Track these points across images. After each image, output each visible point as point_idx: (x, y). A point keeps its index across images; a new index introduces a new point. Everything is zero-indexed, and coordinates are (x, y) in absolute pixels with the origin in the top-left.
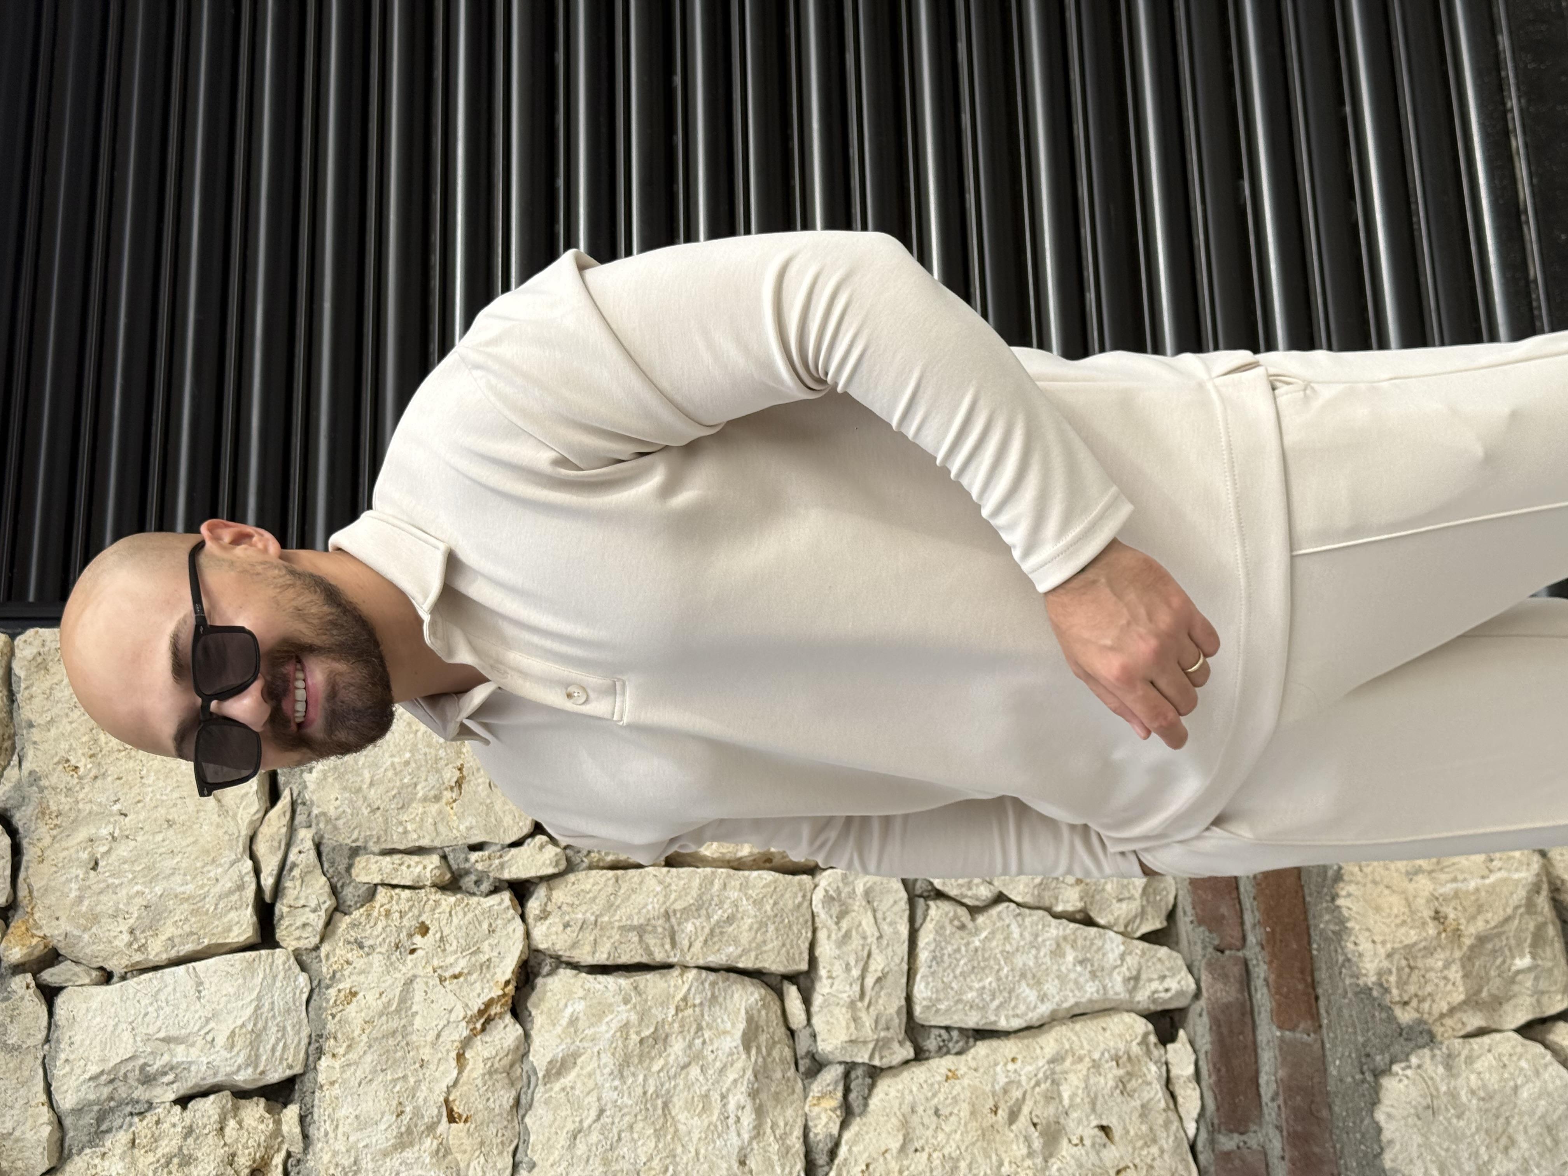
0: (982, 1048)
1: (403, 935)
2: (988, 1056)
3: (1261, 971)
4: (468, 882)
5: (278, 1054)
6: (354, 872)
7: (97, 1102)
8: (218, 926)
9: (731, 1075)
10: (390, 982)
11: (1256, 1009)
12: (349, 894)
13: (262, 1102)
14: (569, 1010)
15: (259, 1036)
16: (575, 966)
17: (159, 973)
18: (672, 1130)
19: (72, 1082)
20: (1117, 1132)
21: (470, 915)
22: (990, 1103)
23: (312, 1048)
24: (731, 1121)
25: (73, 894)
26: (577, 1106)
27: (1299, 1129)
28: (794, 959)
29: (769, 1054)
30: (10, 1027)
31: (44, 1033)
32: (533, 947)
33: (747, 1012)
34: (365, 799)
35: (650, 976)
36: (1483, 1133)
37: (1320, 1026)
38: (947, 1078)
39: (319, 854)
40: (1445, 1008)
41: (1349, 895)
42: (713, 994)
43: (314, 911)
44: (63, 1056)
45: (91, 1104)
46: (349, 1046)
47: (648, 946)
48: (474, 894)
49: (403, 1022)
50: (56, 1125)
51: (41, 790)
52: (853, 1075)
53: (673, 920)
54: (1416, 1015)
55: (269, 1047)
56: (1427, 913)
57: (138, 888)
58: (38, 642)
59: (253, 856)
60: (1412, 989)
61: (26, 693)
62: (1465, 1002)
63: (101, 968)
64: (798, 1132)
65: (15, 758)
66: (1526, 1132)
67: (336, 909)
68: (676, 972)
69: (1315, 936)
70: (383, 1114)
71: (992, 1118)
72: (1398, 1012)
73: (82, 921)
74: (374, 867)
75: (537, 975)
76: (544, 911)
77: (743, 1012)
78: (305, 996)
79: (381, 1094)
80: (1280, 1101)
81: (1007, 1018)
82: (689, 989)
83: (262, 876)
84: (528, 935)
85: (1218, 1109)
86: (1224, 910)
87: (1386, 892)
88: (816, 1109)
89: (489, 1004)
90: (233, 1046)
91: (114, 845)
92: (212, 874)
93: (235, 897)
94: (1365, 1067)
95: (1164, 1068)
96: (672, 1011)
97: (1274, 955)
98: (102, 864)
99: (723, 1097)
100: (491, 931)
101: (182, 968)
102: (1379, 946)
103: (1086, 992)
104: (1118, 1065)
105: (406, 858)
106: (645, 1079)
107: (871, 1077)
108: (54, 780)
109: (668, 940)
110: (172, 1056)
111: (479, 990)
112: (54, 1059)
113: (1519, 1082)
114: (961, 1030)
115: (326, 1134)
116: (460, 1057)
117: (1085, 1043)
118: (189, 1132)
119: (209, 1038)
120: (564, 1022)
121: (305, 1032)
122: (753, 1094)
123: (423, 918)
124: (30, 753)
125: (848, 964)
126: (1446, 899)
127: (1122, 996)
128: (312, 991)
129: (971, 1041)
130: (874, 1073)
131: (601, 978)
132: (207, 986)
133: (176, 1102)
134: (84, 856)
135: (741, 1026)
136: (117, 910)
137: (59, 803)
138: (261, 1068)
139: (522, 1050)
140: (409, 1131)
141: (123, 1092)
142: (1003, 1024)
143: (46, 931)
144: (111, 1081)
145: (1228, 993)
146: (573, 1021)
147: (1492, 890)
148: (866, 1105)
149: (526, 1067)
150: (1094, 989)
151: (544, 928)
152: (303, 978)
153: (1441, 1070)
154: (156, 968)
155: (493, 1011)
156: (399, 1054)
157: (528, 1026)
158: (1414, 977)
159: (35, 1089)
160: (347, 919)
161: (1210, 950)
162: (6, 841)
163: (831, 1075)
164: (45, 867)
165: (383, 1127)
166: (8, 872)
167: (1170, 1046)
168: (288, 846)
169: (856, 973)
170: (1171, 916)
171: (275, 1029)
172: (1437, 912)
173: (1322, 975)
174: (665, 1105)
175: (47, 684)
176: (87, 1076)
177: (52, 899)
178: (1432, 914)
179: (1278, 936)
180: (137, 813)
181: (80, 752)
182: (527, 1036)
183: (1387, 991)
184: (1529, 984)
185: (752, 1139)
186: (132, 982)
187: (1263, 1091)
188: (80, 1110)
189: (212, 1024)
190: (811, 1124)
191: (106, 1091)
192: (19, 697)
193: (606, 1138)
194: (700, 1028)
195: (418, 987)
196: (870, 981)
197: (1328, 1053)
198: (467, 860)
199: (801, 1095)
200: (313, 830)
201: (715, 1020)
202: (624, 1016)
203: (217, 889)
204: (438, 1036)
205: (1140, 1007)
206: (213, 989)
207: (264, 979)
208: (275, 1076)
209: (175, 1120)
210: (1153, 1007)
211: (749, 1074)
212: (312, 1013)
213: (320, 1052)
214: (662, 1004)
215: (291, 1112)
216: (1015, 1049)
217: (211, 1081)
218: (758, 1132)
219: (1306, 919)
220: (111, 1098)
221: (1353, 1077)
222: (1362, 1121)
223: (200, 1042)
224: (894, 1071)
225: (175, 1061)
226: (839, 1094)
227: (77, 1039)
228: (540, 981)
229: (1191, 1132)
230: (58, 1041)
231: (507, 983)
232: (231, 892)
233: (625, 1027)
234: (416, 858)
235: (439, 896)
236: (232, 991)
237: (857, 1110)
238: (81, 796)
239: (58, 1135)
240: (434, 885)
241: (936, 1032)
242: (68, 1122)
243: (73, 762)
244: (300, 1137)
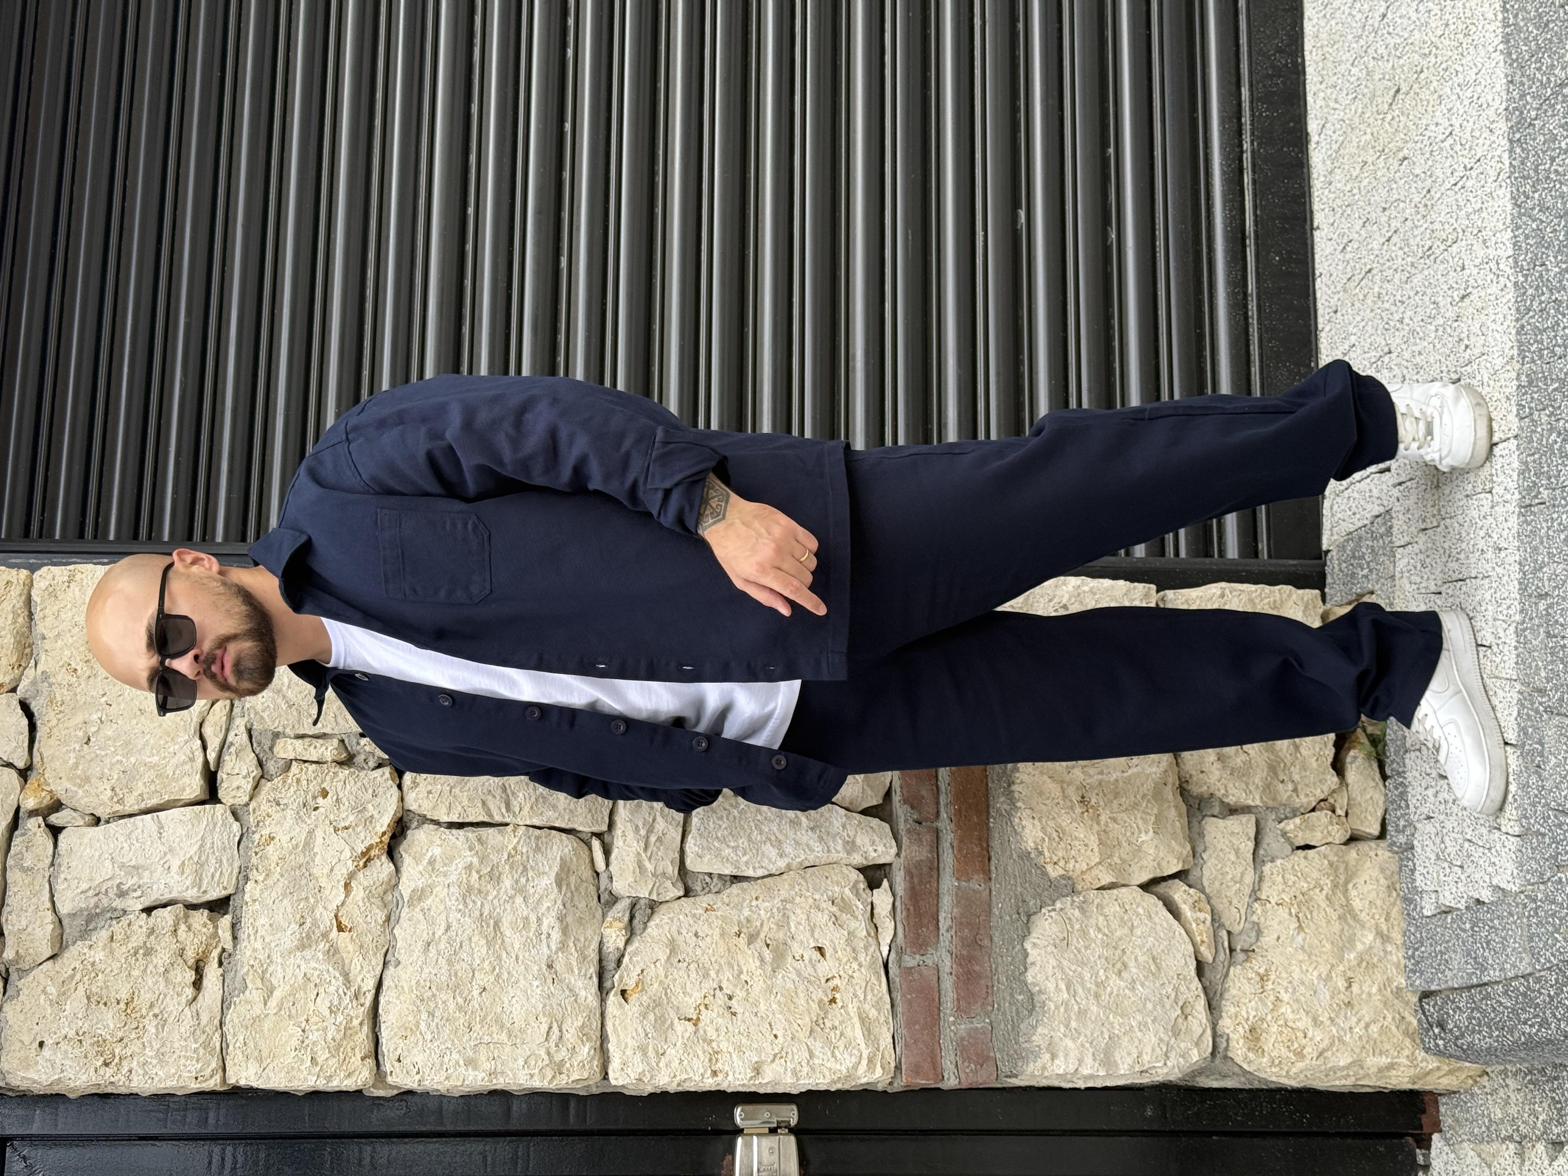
0: (735, 889)
1: (309, 797)
2: (738, 894)
3: (948, 837)
4: (359, 759)
5: (216, 879)
6: (275, 750)
7: (87, 909)
8: (175, 787)
9: (547, 904)
10: (298, 830)
11: (941, 865)
12: (271, 767)
13: (206, 912)
14: (429, 854)
15: (202, 866)
16: (437, 823)
17: (132, 819)
18: (499, 942)
19: (69, 894)
20: (828, 952)
21: (359, 784)
22: (736, 929)
23: (241, 876)
24: (543, 937)
25: (72, 761)
26: (432, 923)
27: (965, 953)
28: (597, 821)
29: (577, 889)
30: (25, 854)
31: (50, 859)
32: (406, 808)
33: (561, 859)
34: (284, 697)
35: (491, 830)
36: (1103, 960)
37: (990, 879)
38: (707, 910)
39: (250, 737)
40: (1085, 867)
41: (1022, 782)
42: (537, 845)
43: (245, 777)
44: (62, 876)
45: (81, 910)
46: (267, 875)
47: (489, 810)
48: (363, 768)
49: (307, 859)
50: (57, 924)
51: (50, 685)
52: (638, 907)
53: (509, 791)
54: (1062, 872)
55: (209, 874)
56: (1075, 798)
57: (119, 758)
58: (50, 576)
59: (202, 738)
60: (1060, 854)
61: (41, 615)
62: (1100, 863)
63: (92, 814)
64: (594, 945)
65: (33, 661)
66: (1136, 960)
67: (262, 777)
68: (510, 828)
69: (993, 813)
70: (290, 923)
71: (735, 940)
72: (1049, 868)
73: (78, 781)
74: (290, 748)
75: (408, 828)
76: (414, 782)
77: (558, 859)
78: (237, 839)
79: (289, 910)
80: (953, 933)
81: (754, 868)
82: (518, 843)
83: (208, 752)
84: (402, 799)
85: (905, 937)
86: (924, 792)
87: (1049, 781)
88: (608, 931)
89: (369, 849)
90: (183, 873)
91: (102, 726)
92: (171, 750)
93: (187, 767)
94: (1021, 910)
95: (869, 908)
96: (506, 856)
97: (959, 827)
98: (92, 739)
99: (539, 920)
100: (375, 795)
101: (149, 816)
102: (1036, 822)
103: (813, 851)
104: (833, 902)
105: (314, 741)
106: (482, 905)
107: (652, 908)
108: (59, 678)
109: (503, 806)
110: (140, 878)
111: (363, 838)
112: (56, 878)
113: (1135, 924)
114: (720, 876)
115: (249, 936)
116: (347, 886)
117: (811, 886)
118: (152, 931)
119: (166, 866)
120: (425, 862)
121: (236, 864)
122: (561, 918)
123: (324, 785)
124: (43, 657)
125: (637, 827)
126: (1092, 788)
127: (841, 855)
128: (242, 835)
129: (728, 883)
130: (653, 906)
131: (454, 831)
132: (166, 829)
133: (143, 910)
134: (80, 734)
135: (556, 869)
136: (103, 774)
137: (62, 695)
138: (203, 889)
139: (393, 882)
140: (308, 937)
141: (105, 902)
142: (750, 873)
143: (52, 787)
144: (97, 895)
145: (920, 853)
146: (432, 862)
147: (1128, 781)
148: (645, 929)
149: (396, 894)
150: (820, 849)
151: (414, 795)
152: (236, 826)
153: (1077, 913)
154: (131, 816)
155: (372, 853)
156: (304, 882)
157: (399, 864)
158: (1062, 845)
159: (43, 899)
160: (269, 784)
161: (911, 821)
162: (25, 722)
163: (622, 906)
164: (52, 741)
165: (289, 932)
166: (26, 744)
167: (875, 891)
168: (228, 730)
169: (643, 832)
170: (888, 795)
171: (214, 861)
172: (1083, 797)
173: (995, 843)
174: (496, 924)
175: (56, 608)
176: (79, 891)
177: (57, 764)
178: (1079, 799)
179: (964, 813)
180: (119, 704)
181: (78, 658)
182: (397, 870)
183: (1041, 853)
184: (1151, 851)
185: (559, 949)
186: (113, 825)
187: (941, 925)
188: (75, 914)
189: (169, 856)
190: (605, 940)
191: (93, 902)
192: (36, 617)
193: (452, 946)
194: (525, 869)
195: (319, 834)
196: (653, 839)
197: (994, 899)
198: (358, 744)
199: (600, 919)
200: (246, 719)
201: (537, 864)
202: (469, 859)
203: (174, 761)
204: (332, 870)
205: (855, 862)
206: (171, 831)
207: (207, 825)
208: (215, 894)
209: (142, 923)
210: (865, 863)
211: (559, 902)
212: (241, 851)
213: (247, 879)
214: (498, 852)
215: (225, 921)
216: (759, 891)
217: (167, 897)
218: (563, 946)
219: (987, 800)
220: (97, 907)
221: (1011, 916)
222: (1014, 948)
223: (160, 869)
224: (669, 904)
225: (141, 882)
226: (626, 919)
227: (73, 864)
228: (409, 832)
229: (885, 953)
230: (60, 865)
231: (384, 834)
232: (184, 763)
233: (469, 867)
234: (321, 741)
235: (337, 769)
236: (183, 833)
237: (638, 932)
238: (79, 690)
239: (59, 931)
240: (335, 761)
241: (701, 877)
242: (65, 922)
243: (73, 666)
244: (230, 938)
